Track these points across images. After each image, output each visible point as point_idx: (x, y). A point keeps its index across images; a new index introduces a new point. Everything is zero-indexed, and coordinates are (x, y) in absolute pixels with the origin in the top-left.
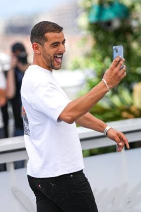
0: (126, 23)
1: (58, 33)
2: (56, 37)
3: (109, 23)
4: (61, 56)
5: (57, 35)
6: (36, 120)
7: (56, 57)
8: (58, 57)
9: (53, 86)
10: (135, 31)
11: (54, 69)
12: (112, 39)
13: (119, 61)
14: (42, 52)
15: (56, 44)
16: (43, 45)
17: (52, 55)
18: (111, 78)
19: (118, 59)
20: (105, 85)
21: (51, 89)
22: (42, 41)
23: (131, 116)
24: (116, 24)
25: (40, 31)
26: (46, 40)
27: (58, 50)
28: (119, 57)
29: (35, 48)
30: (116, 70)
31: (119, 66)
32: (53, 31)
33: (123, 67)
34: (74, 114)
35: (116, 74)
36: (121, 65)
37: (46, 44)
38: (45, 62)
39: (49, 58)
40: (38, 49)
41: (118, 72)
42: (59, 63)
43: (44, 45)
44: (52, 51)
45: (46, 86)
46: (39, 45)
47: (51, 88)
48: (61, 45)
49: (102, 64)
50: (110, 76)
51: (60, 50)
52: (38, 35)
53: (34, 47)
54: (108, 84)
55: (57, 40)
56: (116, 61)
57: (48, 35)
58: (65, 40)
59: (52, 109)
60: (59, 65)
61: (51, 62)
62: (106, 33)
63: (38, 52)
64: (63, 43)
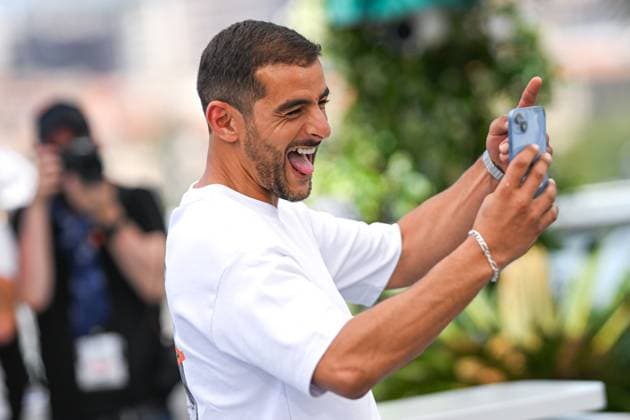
0: (466, 26)
1: (304, 66)
2: (295, 83)
3: (404, 28)
4: (310, 151)
5: (300, 72)
6: (225, 388)
7: (296, 153)
8: (301, 155)
9: (287, 261)
10: (503, 55)
11: (285, 198)
12: (415, 87)
13: (532, 165)
14: (243, 137)
15: (296, 109)
16: (247, 111)
17: (281, 148)
18: (503, 229)
19: (527, 157)
20: (483, 253)
21: (281, 273)
22: (244, 96)
23: (492, 374)
24: (431, 30)
25: (237, 56)
26: (260, 91)
27: (303, 128)
28: (532, 150)
29: (217, 121)
30: (522, 196)
31: (531, 182)
32: (287, 60)
33: (547, 185)
34: (369, 362)
35: (523, 211)
36: (540, 177)
37: (259, 105)
38: (254, 173)
39: (270, 157)
40: (227, 125)
41: (530, 202)
42: (305, 177)
43: (250, 111)
44: (281, 133)
45: (261, 263)
46: (231, 110)
47: (280, 267)
48: (315, 110)
49: (383, 179)
50: (498, 218)
51: (311, 130)
52: (229, 73)
53: (215, 115)
54: (492, 249)
55: (300, 94)
56: (520, 165)
57: (269, 73)
58: (327, 92)
59: (287, 348)
60: (303, 183)
61: (276, 171)
62: (393, 61)
63: (227, 135)
64: (322, 102)
